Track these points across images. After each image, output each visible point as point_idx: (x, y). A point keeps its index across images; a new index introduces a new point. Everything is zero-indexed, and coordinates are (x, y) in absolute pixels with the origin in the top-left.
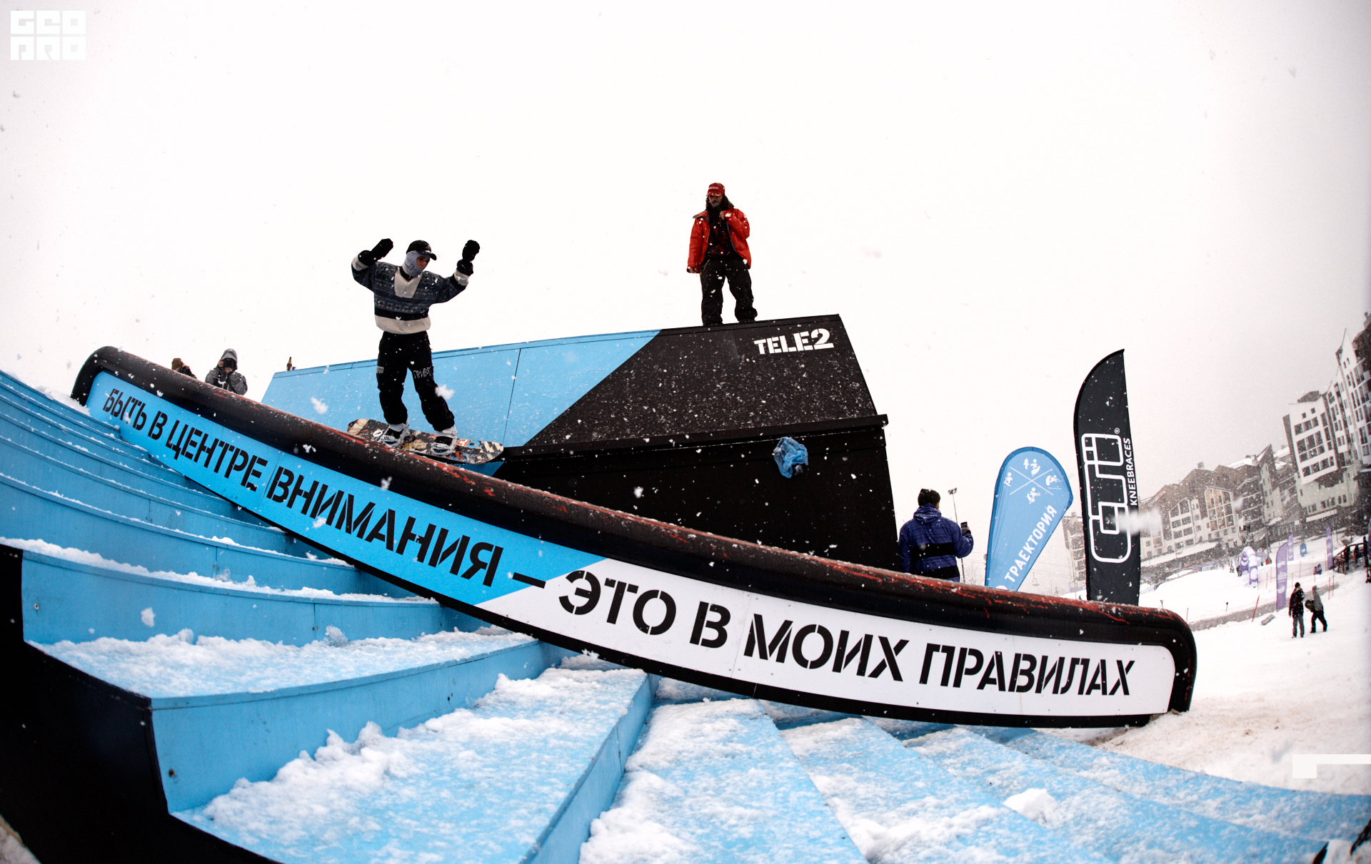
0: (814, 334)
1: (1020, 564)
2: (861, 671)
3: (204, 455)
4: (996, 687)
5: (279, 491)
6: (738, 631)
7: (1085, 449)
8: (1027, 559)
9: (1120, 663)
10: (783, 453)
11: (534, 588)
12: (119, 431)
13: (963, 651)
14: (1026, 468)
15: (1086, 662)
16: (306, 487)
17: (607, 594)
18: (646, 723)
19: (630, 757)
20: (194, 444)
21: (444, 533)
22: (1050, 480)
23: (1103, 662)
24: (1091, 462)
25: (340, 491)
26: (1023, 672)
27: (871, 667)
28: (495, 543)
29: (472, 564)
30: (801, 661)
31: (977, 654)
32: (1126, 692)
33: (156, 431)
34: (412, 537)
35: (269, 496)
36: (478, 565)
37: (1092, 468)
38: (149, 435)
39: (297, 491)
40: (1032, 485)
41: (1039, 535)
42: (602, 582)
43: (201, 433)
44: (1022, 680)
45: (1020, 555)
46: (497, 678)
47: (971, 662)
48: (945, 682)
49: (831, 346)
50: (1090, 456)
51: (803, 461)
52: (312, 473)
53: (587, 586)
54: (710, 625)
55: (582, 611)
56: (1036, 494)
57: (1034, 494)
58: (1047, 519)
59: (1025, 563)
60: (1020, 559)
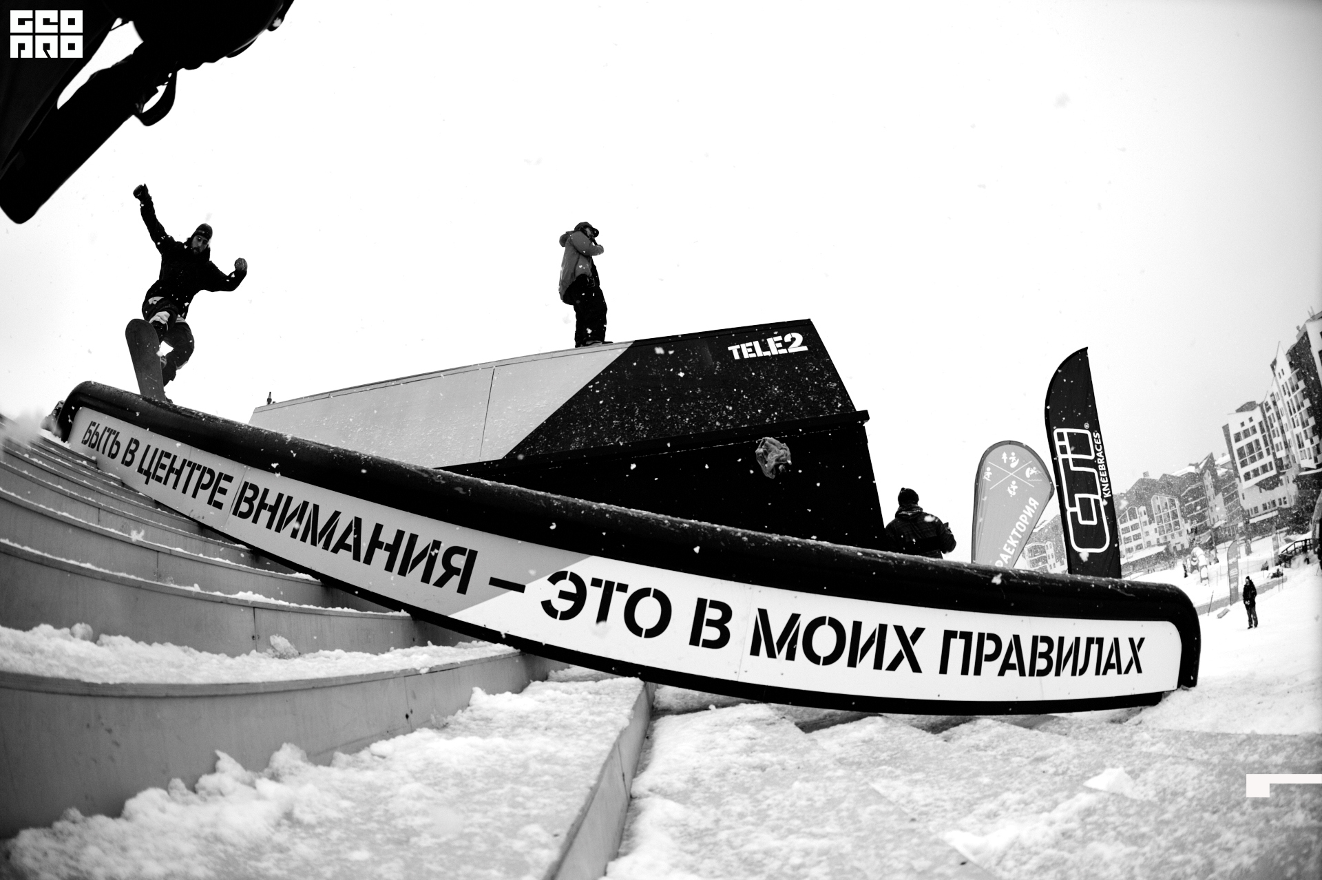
0: (788, 338)
2: (878, 665)
3: (173, 477)
4: (1017, 672)
5: (244, 507)
6: (742, 628)
7: (1058, 444)
8: (1012, 553)
9: (1131, 640)
10: (766, 453)
11: (513, 594)
12: (95, 463)
13: (981, 636)
14: (1005, 462)
15: (1100, 641)
16: (271, 500)
17: (594, 596)
18: (647, 737)
19: (635, 780)
20: (163, 467)
21: (413, 538)
22: (1030, 472)
23: (1116, 640)
24: (1065, 456)
25: (304, 502)
26: (1042, 655)
27: (887, 660)
28: (469, 546)
29: (444, 571)
30: (814, 658)
31: (994, 638)
32: (1139, 670)
33: (129, 457)
34: (380, 545)
35: (235, 513)
36: (450, 571)
37: (1065, 461)
38: (122, 463)
39: (263, 505)
40: (1012, 478)
41: (1022, 528)
42: (588, 582)
43: (170, 455)
44: (1041, 664)
45: (1005, 548)
46: (472, 692)
47: (989, 647)
48: (965, 671)
49: (805, 348)
50: (1063, 450)
51: (786, 460)
52: (275, 484)
53: (570, 587)
54: (711, 623)
55: (567, 615)
56: (1016, 487)
57: (1015, 487)
58: (1029, 512)
59: (1010, 557)
60: (1005, 553)
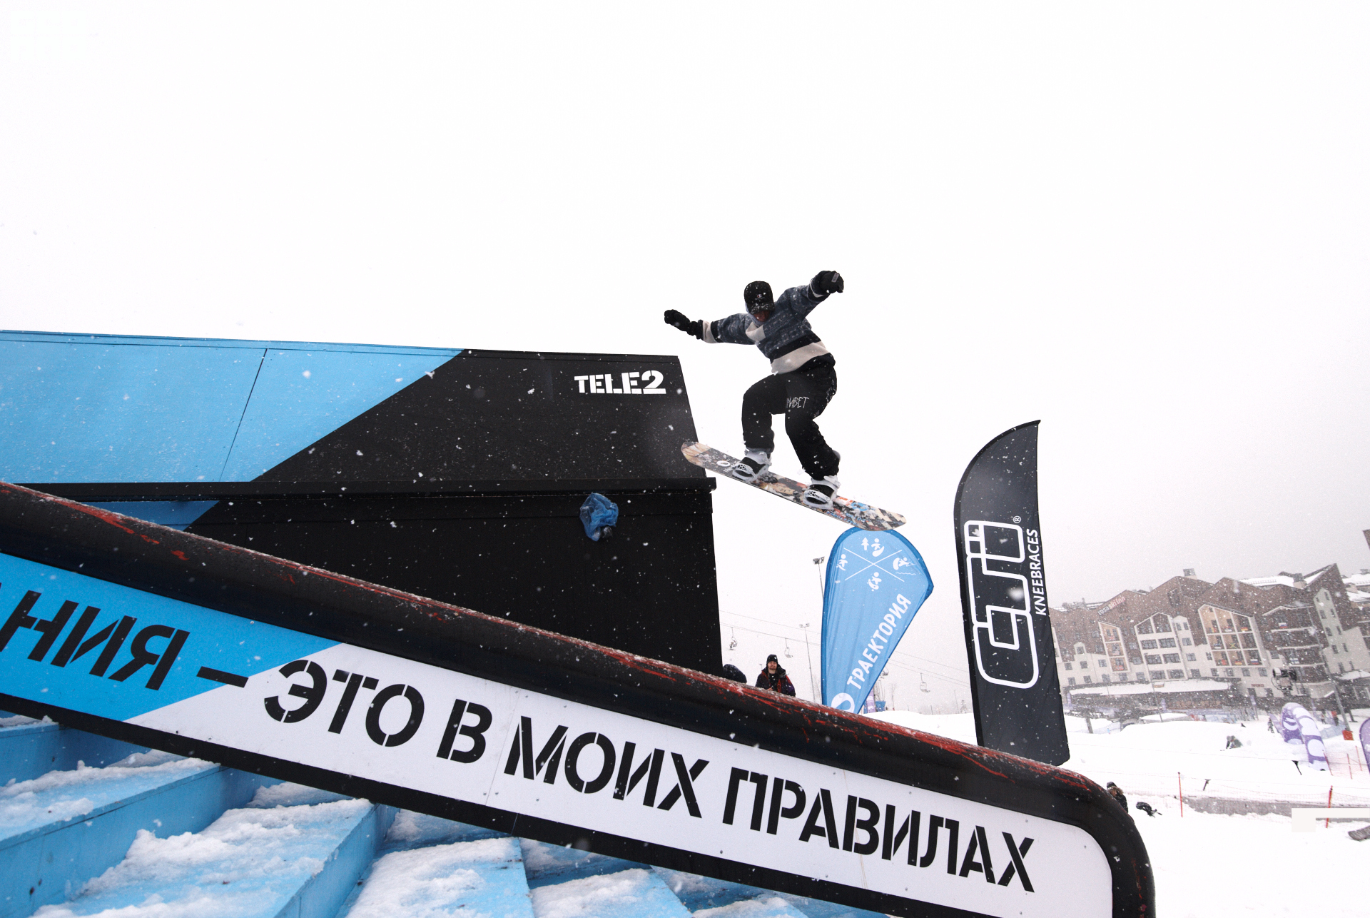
0: (646, 376)
1: (866, 666)
7: (968, 539)
8: (874, 661)
10: (591, 511)
14: (866, 549)
22: (897, 563)
24: (976, 555)
37: (976, 562)
40: (874, 569)
41: (888, 631)
45: (865, 654)
49: (663, 391)
50: (975, 547)
51: (612, 521)
56: (880, 580)
57: (878, 580)
58: (897, 611)
59: (871, 666)
60: (866, 660)
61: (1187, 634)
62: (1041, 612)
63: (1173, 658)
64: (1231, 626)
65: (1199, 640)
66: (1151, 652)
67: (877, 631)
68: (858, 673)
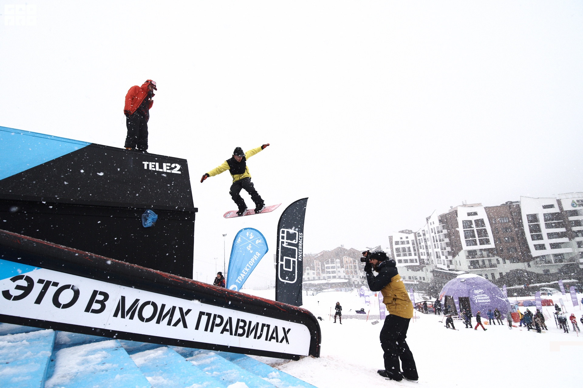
0: (173, 166)
1: (243, 275)
2: (169, 324)
4: (229, 333)
6: (111, 305)
7: (281, 234)
8: (246, 274)
9: (284, 329)
13: (215, 315)
14: (248, 236)
15: (268, 326)
17: (37, 289)
22: (258, 242)
23: (276, 327)
26: (241, 327)
27: (173, 322)
30: (141, 318)
31: (221, 317)
32: (287, 343)
40: (250, 243)
41: (252, 264)
42: (36, 281)
44: (240, 331)
47: (218, 321)
48: (206, 330)
49: (180, 173)
50: (283, 237)
54: (98, 302)
55: (17, 298)
56: (251, 247)
58: (255, 257)
59: (245, 275)
60: (243, 273)
61: (339, 265)
62: (300, 260)
63: (334, 272)
64: (351, 263)
65: (342, 267)
66: (328, 270)
67: (248, 264)
68: (240, 278)
